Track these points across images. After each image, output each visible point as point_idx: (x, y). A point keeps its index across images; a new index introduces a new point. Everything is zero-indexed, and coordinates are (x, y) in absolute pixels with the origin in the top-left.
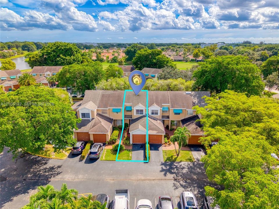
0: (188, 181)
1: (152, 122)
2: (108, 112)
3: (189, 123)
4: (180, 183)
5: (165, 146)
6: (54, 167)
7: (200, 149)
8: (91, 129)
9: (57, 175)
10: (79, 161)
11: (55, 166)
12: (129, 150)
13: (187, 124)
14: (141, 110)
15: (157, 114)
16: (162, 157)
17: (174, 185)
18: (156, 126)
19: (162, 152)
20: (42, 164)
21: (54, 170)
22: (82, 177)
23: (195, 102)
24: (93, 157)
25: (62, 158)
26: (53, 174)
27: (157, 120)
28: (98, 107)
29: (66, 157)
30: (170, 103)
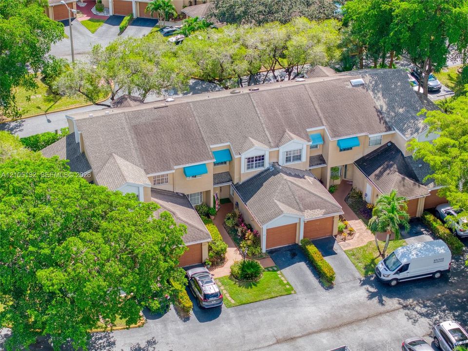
0: (429, 303)
1: (302, 188)
2: (170, 177)
3: (379, 169)
4: (417, 312)
5: (344, 240)
7: (419, 228)
12: (271, 269)
13: (377, 172)
14: (260, 157)
15: (298, 158)
16: (353, 267)
17: (407, 317)
18: (315, 195)
19: (345, 256)
23: (382, 107)
27: (303, 177)
28: (147, 173)
30: (324, 122)
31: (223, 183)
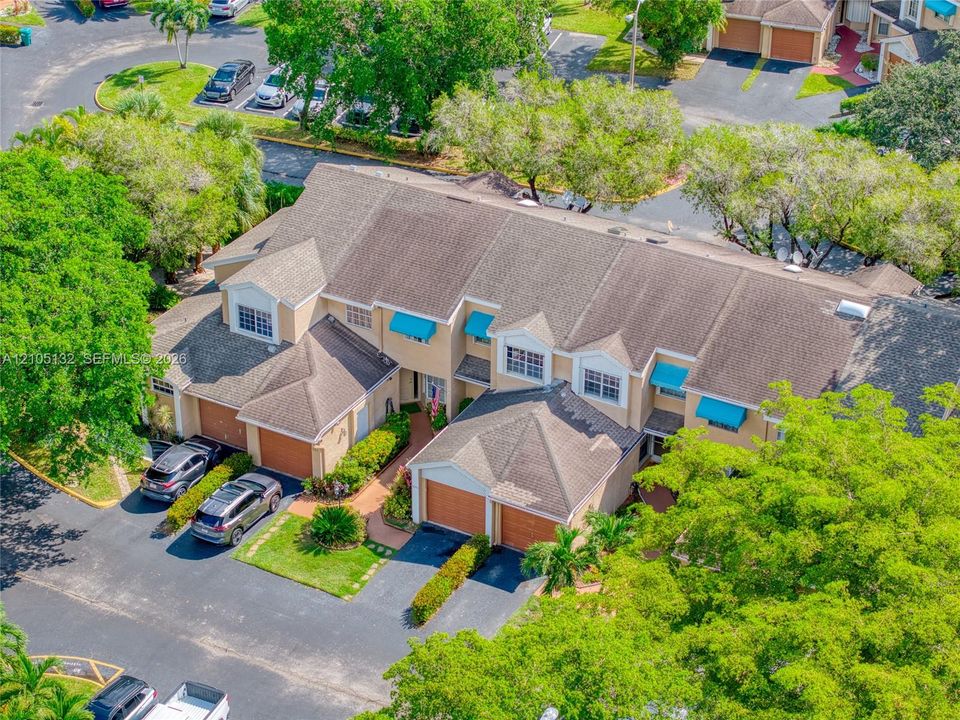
2: (375, 319)
6: (55, 532)
8: (258, 396)
9: (50, 565)
10: (153, 537)
11: (56, 526)
12: (380, 550)
14: (536, 356)
20: (20, 502)
21: (50, 543)
22: (125, 602)
23: (850, 378)
24: (205, 536)
25: (98, 504)
26: (39, 556)
27: (592, 435)
28: (327, 290)
29: (115, 502)
30: (704, 350)
31: (478, 378)
